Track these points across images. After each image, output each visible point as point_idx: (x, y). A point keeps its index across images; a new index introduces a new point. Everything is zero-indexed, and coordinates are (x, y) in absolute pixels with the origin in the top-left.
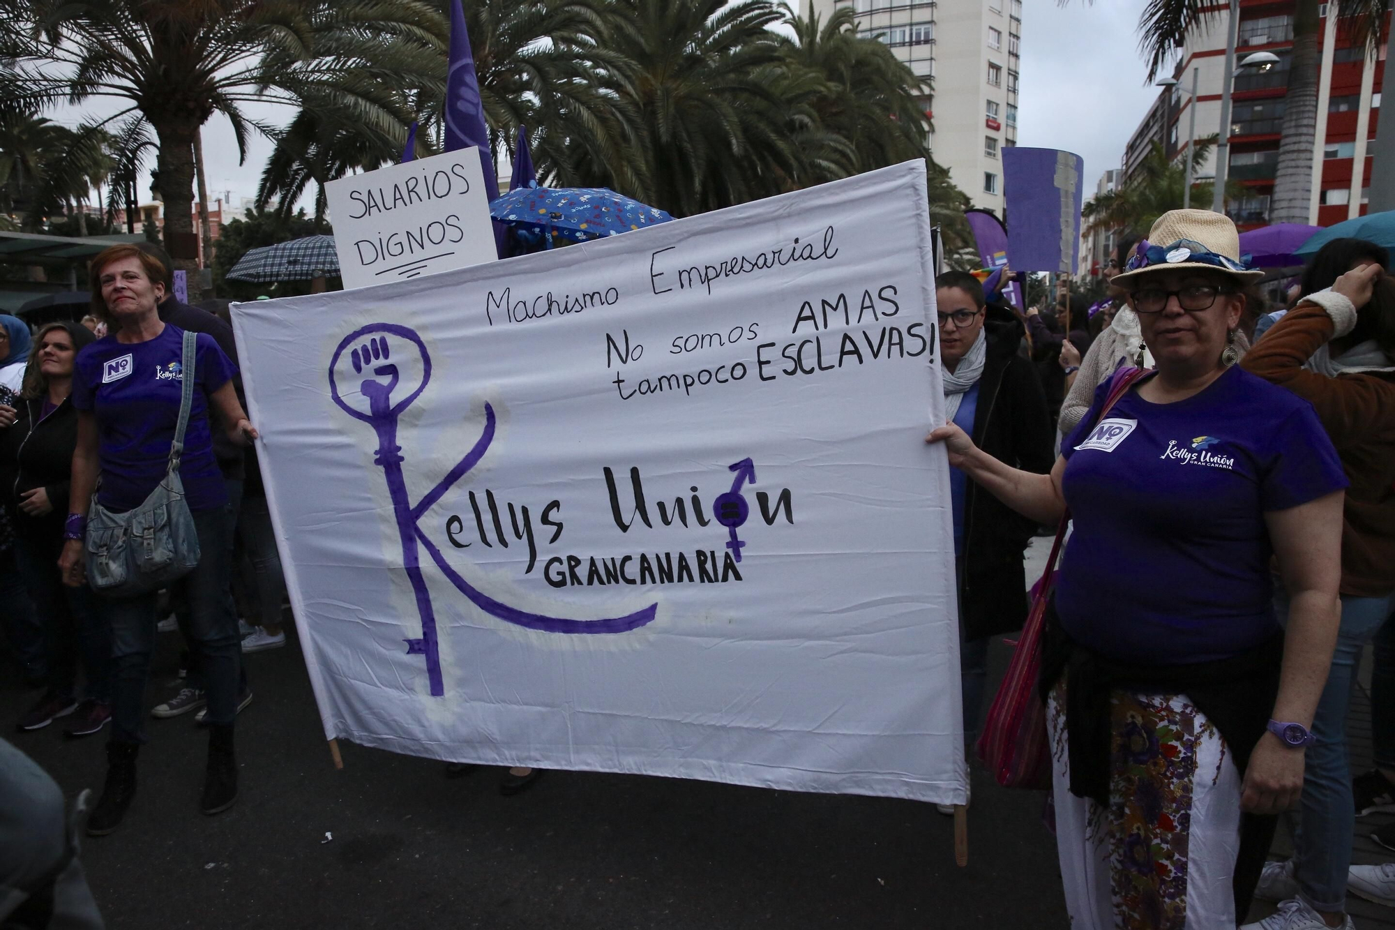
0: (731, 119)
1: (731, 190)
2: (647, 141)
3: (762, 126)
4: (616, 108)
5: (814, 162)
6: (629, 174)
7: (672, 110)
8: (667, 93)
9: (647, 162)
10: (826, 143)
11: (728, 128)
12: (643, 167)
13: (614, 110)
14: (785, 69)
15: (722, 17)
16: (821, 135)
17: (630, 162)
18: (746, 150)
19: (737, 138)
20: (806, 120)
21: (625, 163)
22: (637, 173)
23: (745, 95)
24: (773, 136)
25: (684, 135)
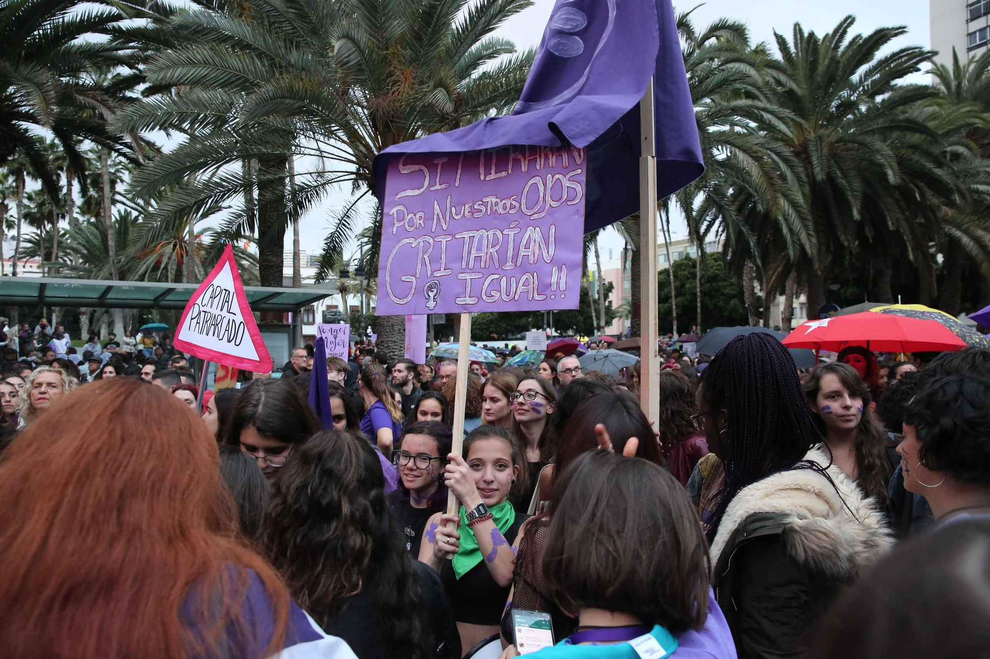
0: (885, 153)
1: (888, 218)
2: (803, 176)
3: (916, 157)
4: (771, 151)
5: (970, 188)
6: (786, 207)
7: (825, 151)
8: (820, 138)
9: (804, 194)
10: (981, 169)
11: (882, 161)
12: (800, 199)
13: (769, 152)
14: (936, 108)
15: (870, 69)
16: (978, 162)
17: (786, 196)
18: (903, 179)
19: (892, 169)
20: (961, 149)
21: (779, 195)
22: (794, 205)
23: (895, 134)
24: (929, 165)
25: (839, 173)
